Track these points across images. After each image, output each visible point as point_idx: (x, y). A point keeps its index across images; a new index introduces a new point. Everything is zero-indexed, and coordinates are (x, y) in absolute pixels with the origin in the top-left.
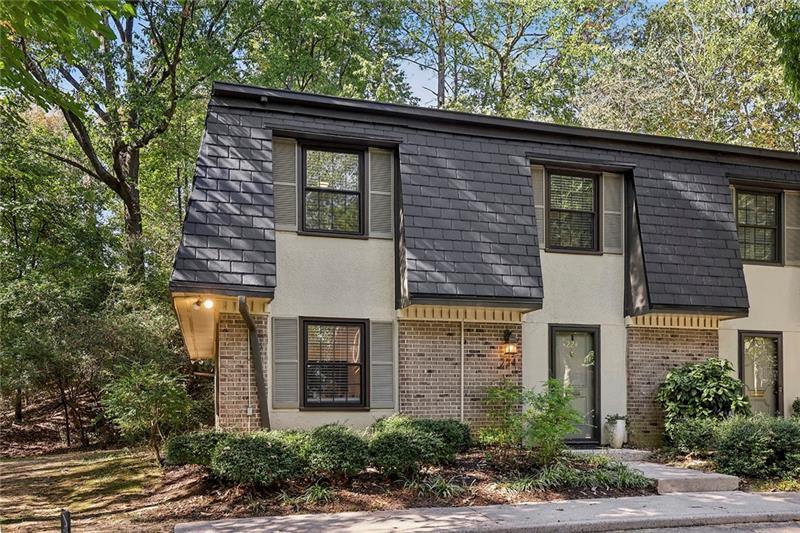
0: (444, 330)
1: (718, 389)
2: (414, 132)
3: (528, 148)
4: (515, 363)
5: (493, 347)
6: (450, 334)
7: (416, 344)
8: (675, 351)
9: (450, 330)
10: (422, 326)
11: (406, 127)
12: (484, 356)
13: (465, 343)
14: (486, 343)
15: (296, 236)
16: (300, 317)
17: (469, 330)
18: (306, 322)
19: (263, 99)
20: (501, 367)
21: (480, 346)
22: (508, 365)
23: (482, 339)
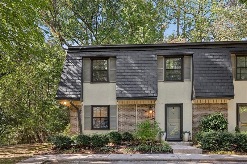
0: (131, 107)
1: (215, 123)
2: (121, 52)
3: (157, 52)
4: (153, 116)
5: (146, 112)
6: (132, 108)
7: (123, 111)
8: (210, 111)
9: (133, 107)
10: (124, 106)
11: (119, 51)
12: (143, 114)
13: (137, 110)
14: (144, 110)
15: (90, 83)
16: (91, 105)
17: (138, 107)
18: (93, 106)
19: (80, 49)
20: (149, 117)
21: (142, 111)
22: (151, 117)
23: (143, 109)
